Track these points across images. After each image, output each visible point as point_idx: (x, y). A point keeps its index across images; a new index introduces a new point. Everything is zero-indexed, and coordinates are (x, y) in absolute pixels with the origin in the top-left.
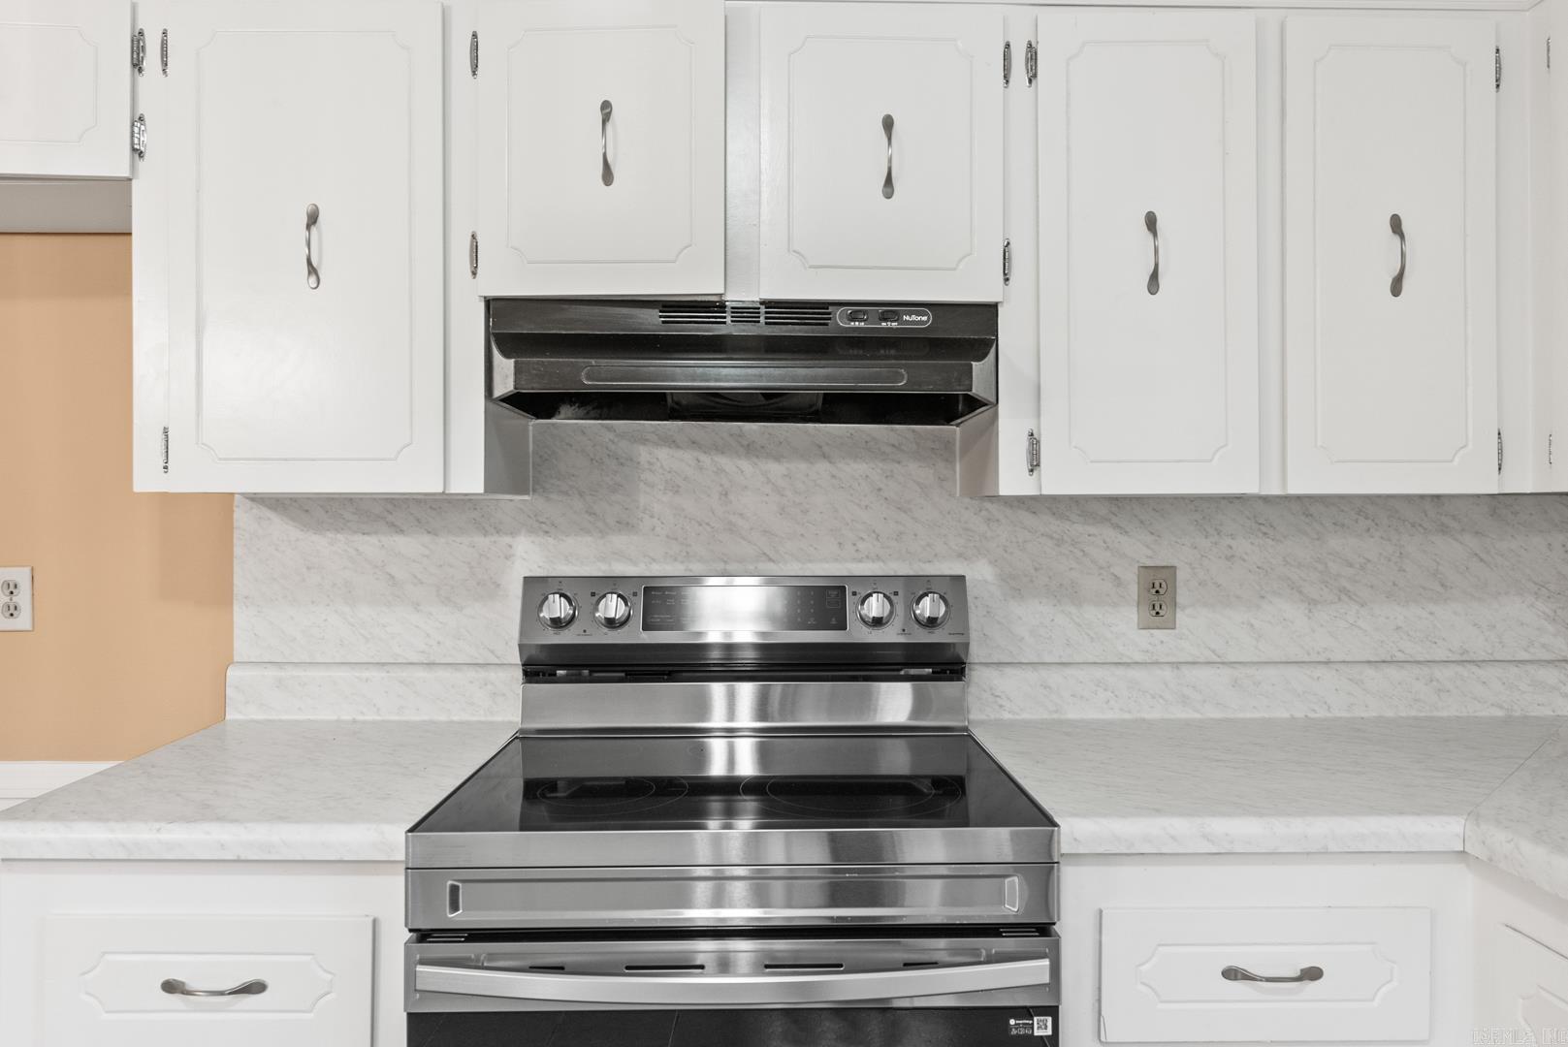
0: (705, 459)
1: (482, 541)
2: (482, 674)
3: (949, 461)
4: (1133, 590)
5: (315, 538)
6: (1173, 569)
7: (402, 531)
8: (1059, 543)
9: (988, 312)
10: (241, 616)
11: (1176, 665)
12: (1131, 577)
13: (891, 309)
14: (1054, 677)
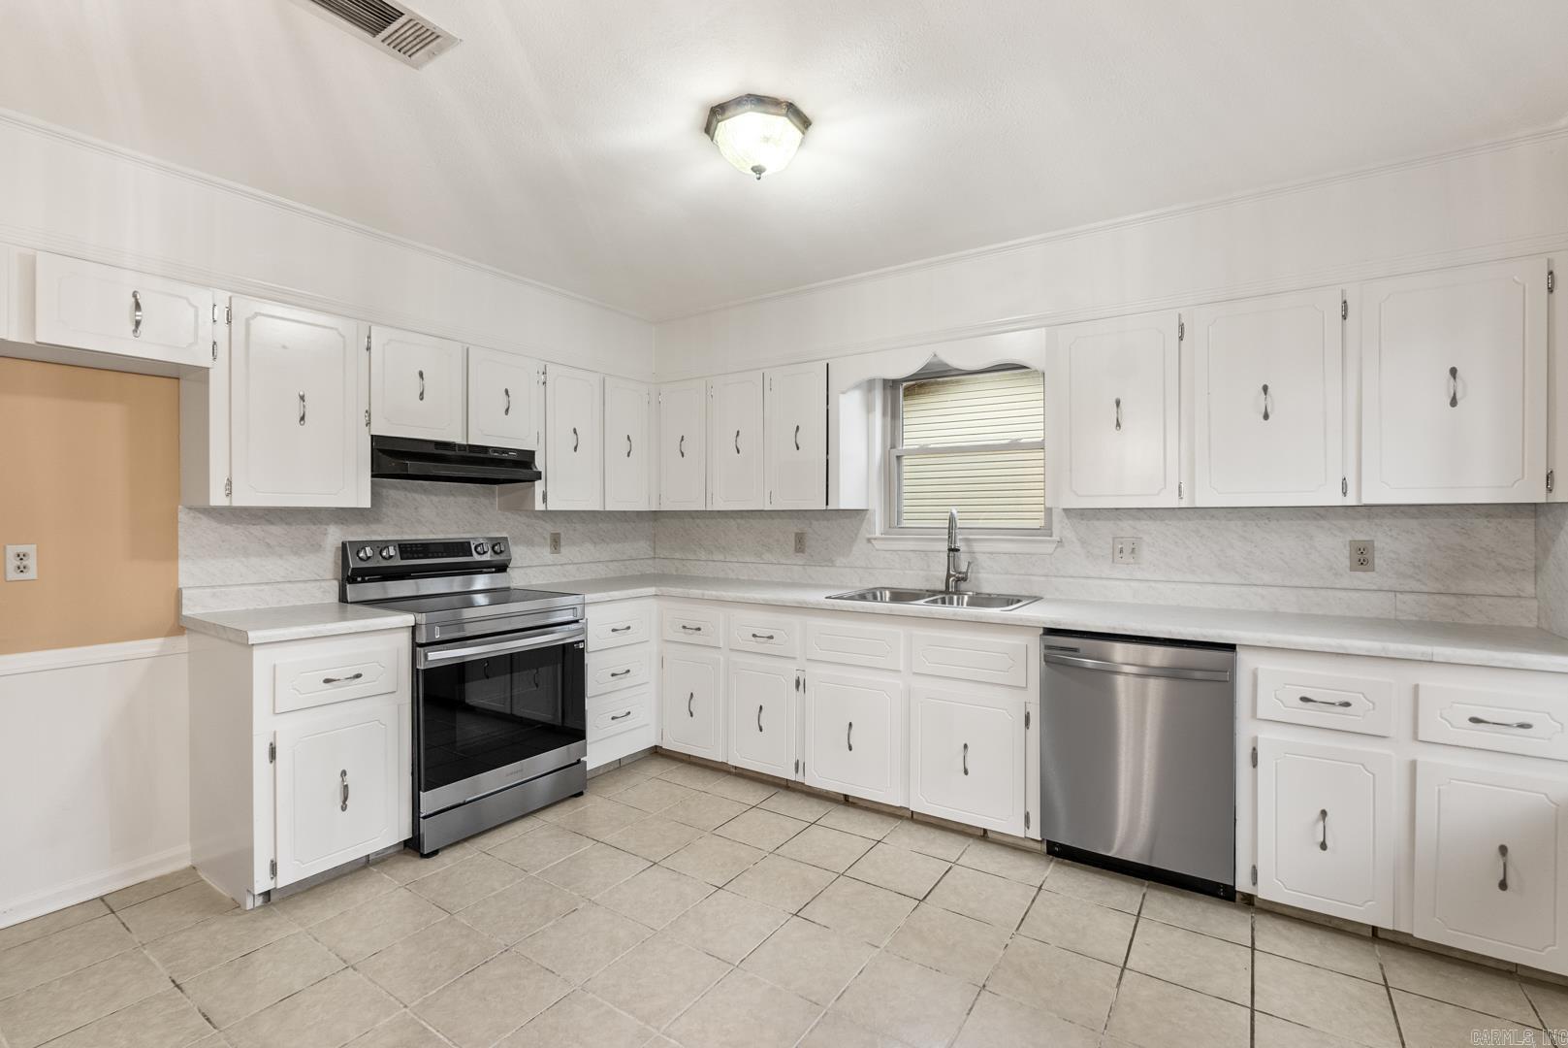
0: (409, 495)
1: (314, 527)
2: (318, 583)
3: (494, 497)
4: (549, 541)
5: (228, 527)
6: (559, 534)
7: (272, 524)
8: (528, 526)
9: (532, 454)
10: (183, 566)
11: (561, 565)
12: (548, 537)
13: (505, 451)
14: (528, 571)
